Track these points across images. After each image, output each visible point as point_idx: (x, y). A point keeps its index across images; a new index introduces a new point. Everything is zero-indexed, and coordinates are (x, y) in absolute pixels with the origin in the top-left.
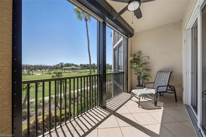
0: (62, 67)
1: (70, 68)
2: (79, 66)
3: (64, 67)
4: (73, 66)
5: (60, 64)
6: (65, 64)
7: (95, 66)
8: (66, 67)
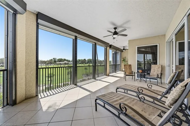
0: (55, 62)
1: (64, 63)
2: (71, 61)
3: (57, 62)
4: (65, 61)
5: (53, 59)
6: (58, 59)
7: (86, 61)
8: (59, 62)
